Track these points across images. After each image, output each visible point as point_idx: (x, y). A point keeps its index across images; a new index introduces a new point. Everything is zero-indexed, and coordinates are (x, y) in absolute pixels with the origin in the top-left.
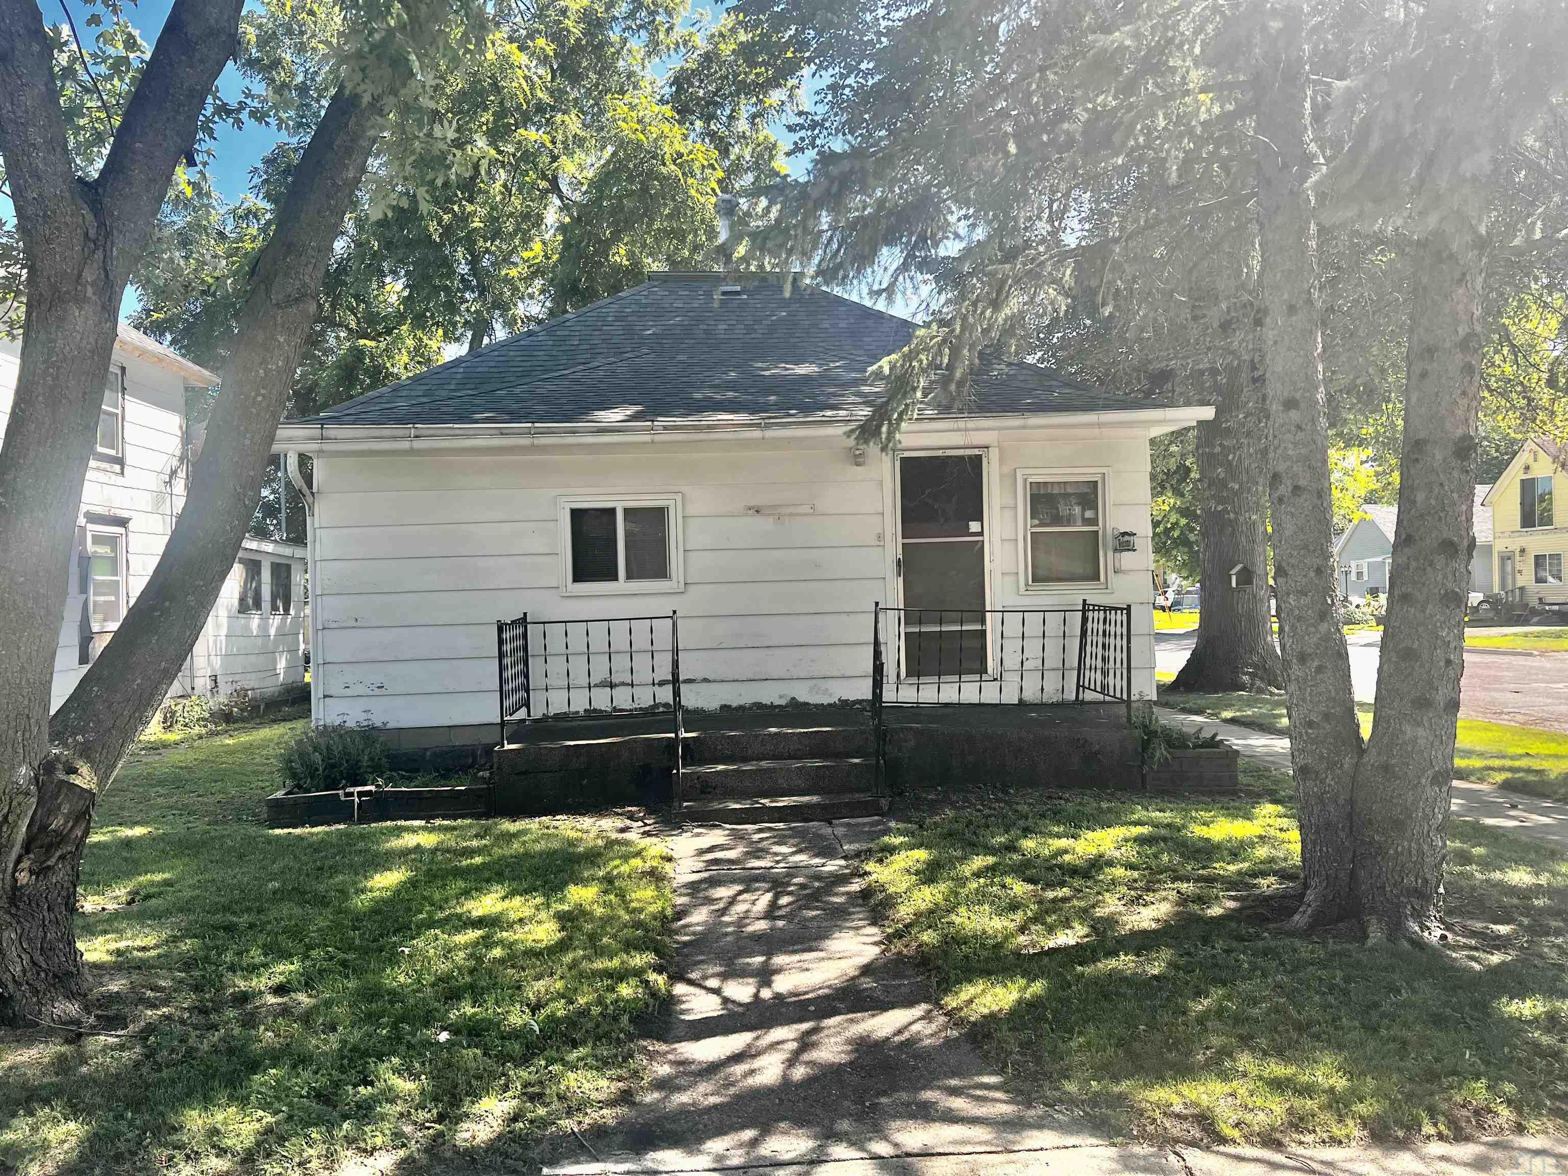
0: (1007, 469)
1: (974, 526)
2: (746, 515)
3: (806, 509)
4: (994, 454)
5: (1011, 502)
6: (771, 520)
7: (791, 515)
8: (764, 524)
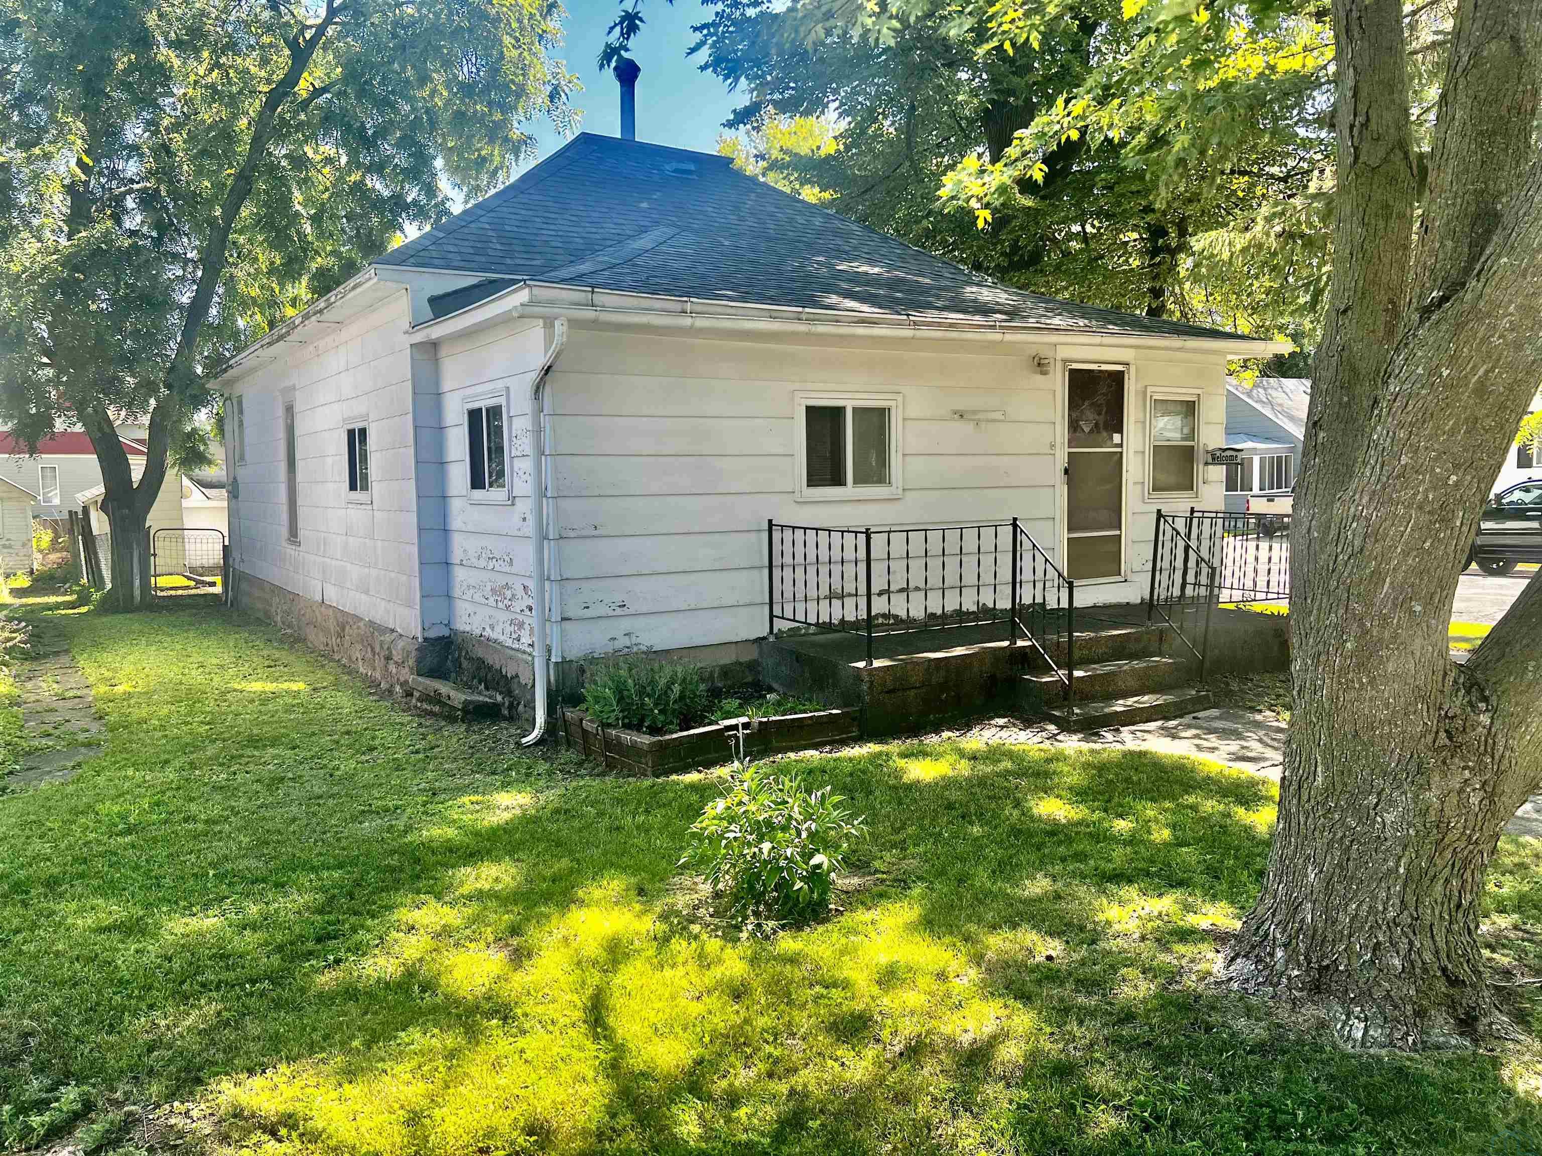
0: (1140, 386)
1: (1117, 438)
2: (953, 419)
3: (998, 416)
4: (1133, 369)
5: (1141, 415)
6: (972, 424)
7: (988, 421)
8: (965, 428)
